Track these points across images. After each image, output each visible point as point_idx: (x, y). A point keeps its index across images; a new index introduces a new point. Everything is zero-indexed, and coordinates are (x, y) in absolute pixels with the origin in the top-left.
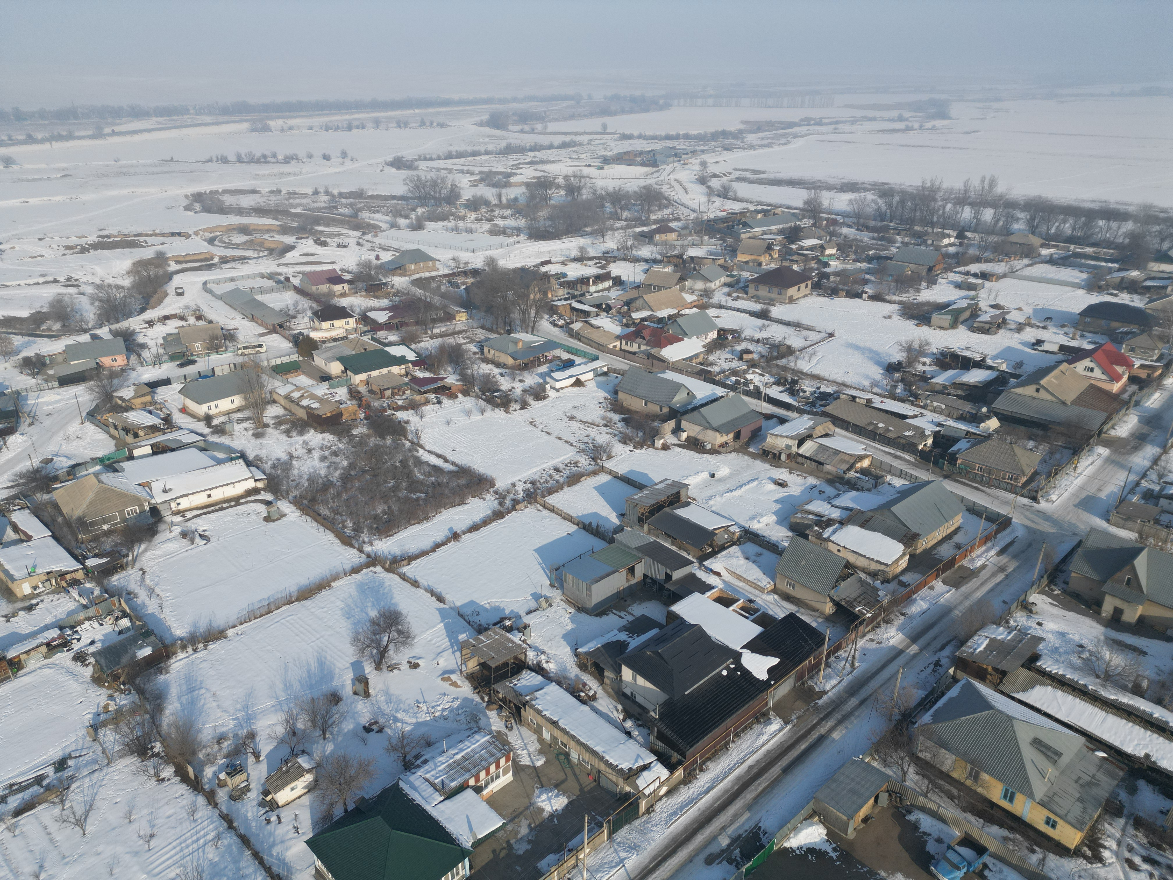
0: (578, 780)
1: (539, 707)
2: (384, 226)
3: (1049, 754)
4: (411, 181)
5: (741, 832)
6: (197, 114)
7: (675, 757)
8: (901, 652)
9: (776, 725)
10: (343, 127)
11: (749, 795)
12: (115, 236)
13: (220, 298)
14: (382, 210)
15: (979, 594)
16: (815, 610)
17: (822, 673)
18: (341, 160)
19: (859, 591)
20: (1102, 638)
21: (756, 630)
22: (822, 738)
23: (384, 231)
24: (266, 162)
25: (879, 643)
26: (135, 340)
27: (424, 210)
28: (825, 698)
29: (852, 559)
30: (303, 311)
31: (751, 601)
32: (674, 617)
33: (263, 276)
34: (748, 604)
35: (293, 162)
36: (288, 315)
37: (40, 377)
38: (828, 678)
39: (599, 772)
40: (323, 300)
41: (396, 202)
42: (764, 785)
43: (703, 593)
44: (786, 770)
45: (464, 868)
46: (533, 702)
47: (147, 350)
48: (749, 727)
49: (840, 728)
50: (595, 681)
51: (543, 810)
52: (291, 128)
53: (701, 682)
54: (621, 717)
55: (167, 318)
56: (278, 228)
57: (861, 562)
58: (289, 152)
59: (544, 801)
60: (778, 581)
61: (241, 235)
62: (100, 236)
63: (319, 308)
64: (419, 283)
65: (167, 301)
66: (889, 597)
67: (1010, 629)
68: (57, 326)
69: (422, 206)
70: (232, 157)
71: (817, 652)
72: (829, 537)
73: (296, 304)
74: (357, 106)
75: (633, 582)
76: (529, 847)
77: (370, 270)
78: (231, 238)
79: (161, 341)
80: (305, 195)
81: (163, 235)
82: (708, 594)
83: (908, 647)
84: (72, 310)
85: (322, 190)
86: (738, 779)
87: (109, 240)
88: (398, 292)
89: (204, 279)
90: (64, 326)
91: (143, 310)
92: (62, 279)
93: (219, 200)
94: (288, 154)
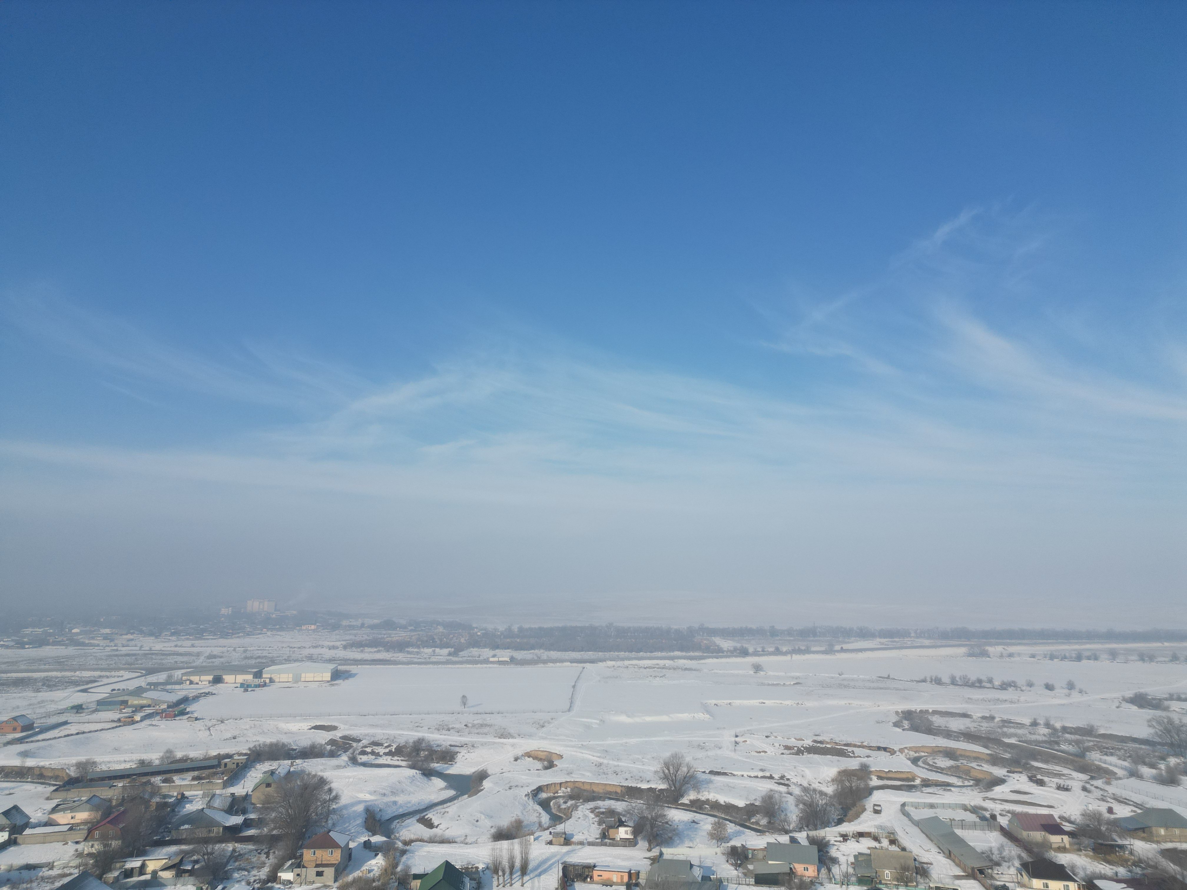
2: (1120, 773)
4: (1159, 723)
6: (917, 637)
10: (1071, 657)
12: (828, 743)
13: (917, 824)
14: (1118, 753)
18: (1066, 691)
23: (1120, 779)
24: (981, 687)
26: (827, 852)
27: (1178, 761)
30: (1009, 860)
33: (965, 808)
35: (1011, 689)
36: (991, 860)
37: (741, 870)
40: (1035, 850)
41: (1137, 746)
47: (837, 866)
52: (1011, 655)
55: (861, 835)
56: (988, 758)
58: (1007, 679)
61: (947, 759)
62: (815, 741)
63: (1030, 860)
64: (1171, 854)
65: (864, 816)
68: (764, 822)
69: (1176, 755)
70: (946, 679)
73: (1001, 848)
74: (1091, 636)
77: (1100, 825)
78: (936, 761)
79: (851, 859)
80: (1021, 725)
81: (870, 748)
84: (779, 808)
85: (1041, 721)
87: (821, 746)
88: (1140, 861)
89: (903, 800)
90: (769, 822)
91: (840, 822)
92: (776, 776)
93: (928, 719)
94: (1006, 680)
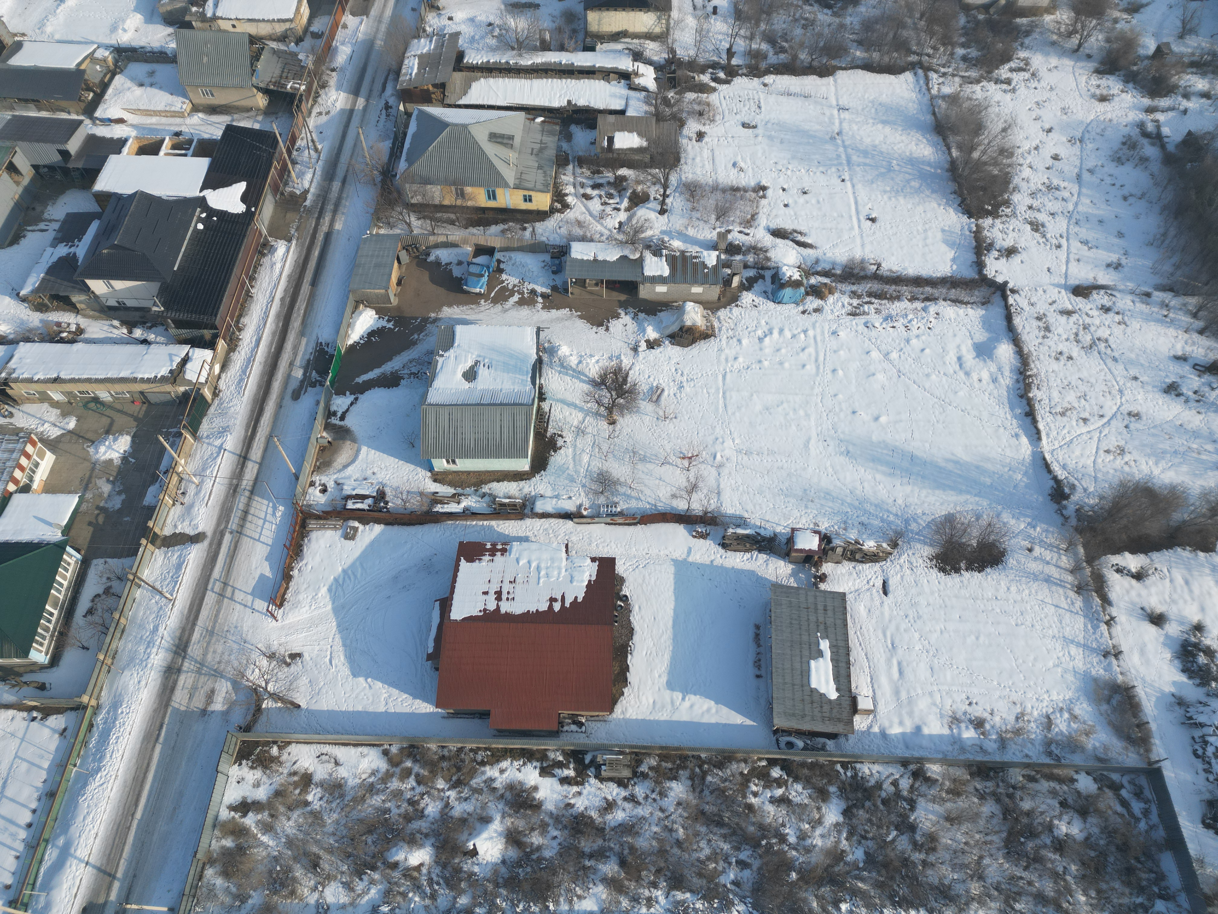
0: (126, 414)
1: (25, 376)
3: (505, 141)
5: (307, 357)
7: (207, 334)
8: (351, 111)
9: (281, 248)
11: (296, 324)
15: (388, 12)
16: (249, 110)
17: (293, 174)
19: (279, 65)
20: (503, 7)
21: (202, 164)
22: (328, 236)
25: (328, 113)
28: (310, 196)
29: (252, 29)
31: (177, 134)
32: (104, 198)
34: (176, 140)
38: (301, 175)
39: (142, 393)
42: (303, 307)
43: (119, 152)
44: (314, 283)
45: (71, 556)
46: (14, 376)
48: (258, 265)
49: (338, 217)
50: (67, 314)
51: (111, 460)
53: (183, 250)
54: (125, 331)
57: (263, 30)
59: (106, 452)
60: (191, 95)
66: (311, 57)
67: (430, 37)
71: (277, 155)
72: (214, 14)
75: (26, 181)
76: (123, 496)
82: (125, 150)
83: (354, 103)
86: (278, 316)
